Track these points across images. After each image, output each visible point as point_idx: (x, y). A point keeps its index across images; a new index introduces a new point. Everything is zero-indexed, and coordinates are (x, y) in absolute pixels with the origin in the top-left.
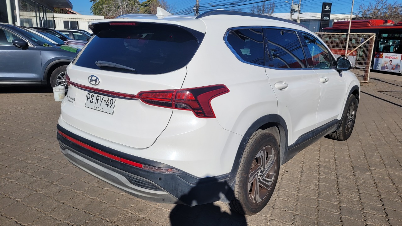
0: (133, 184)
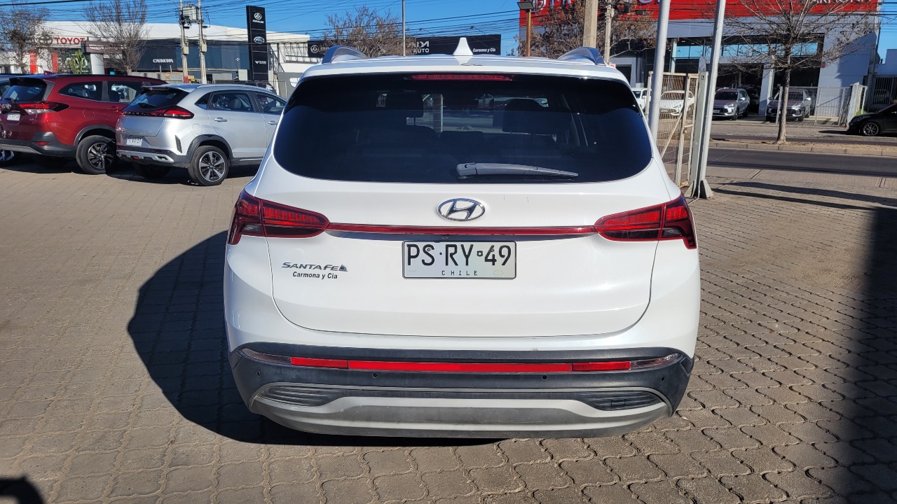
0: (603, 408)
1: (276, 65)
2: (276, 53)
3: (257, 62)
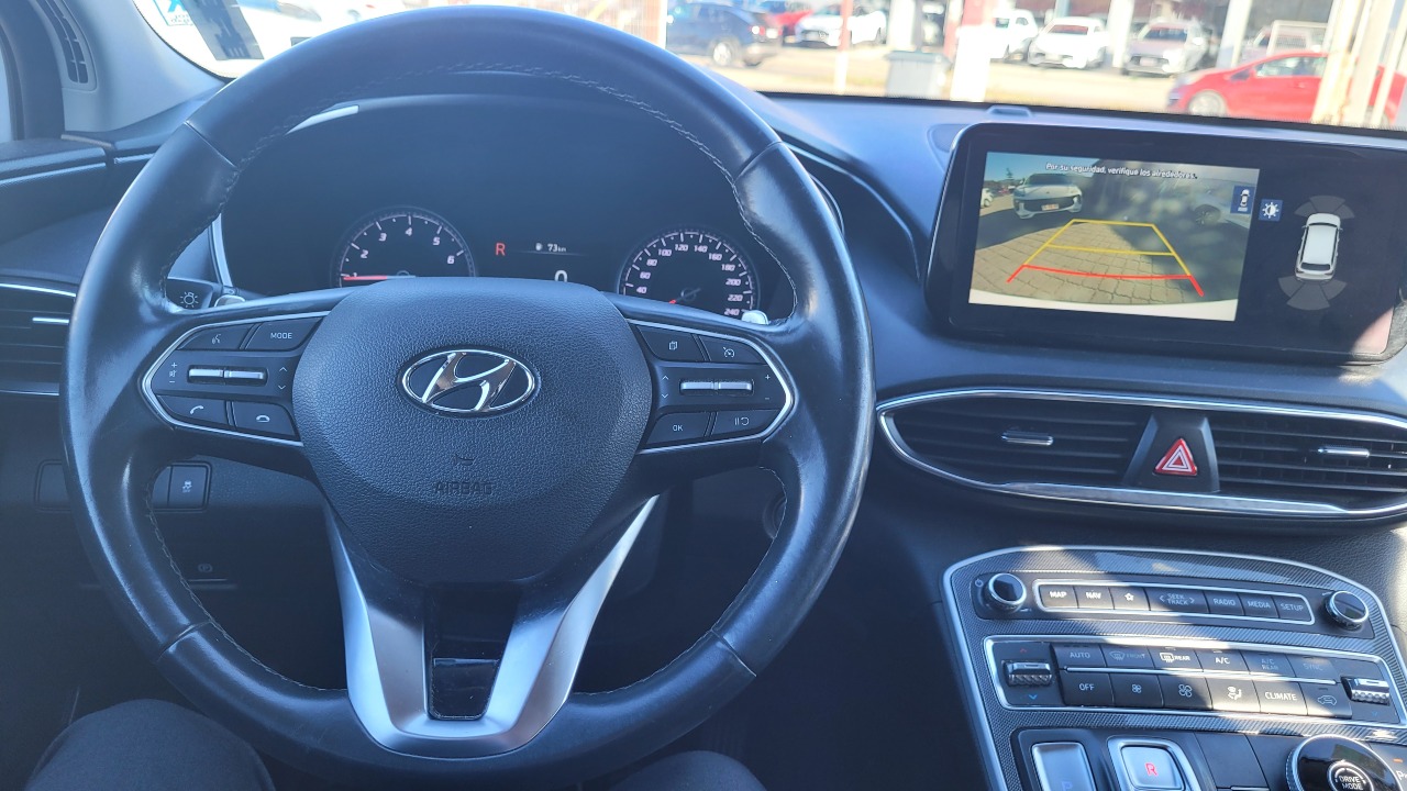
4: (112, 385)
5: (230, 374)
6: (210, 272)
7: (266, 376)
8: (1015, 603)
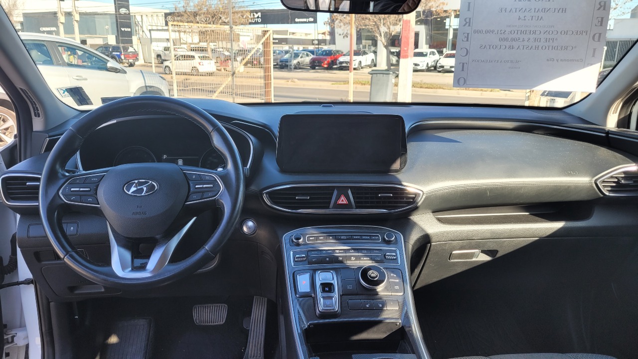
1: (141, 32)
2: (140, 23)
3: (123, 29)
4: (52, 193)
5: (82, 189)
6: (77, 167)
7: (91, 189)
8: (300, 241)
